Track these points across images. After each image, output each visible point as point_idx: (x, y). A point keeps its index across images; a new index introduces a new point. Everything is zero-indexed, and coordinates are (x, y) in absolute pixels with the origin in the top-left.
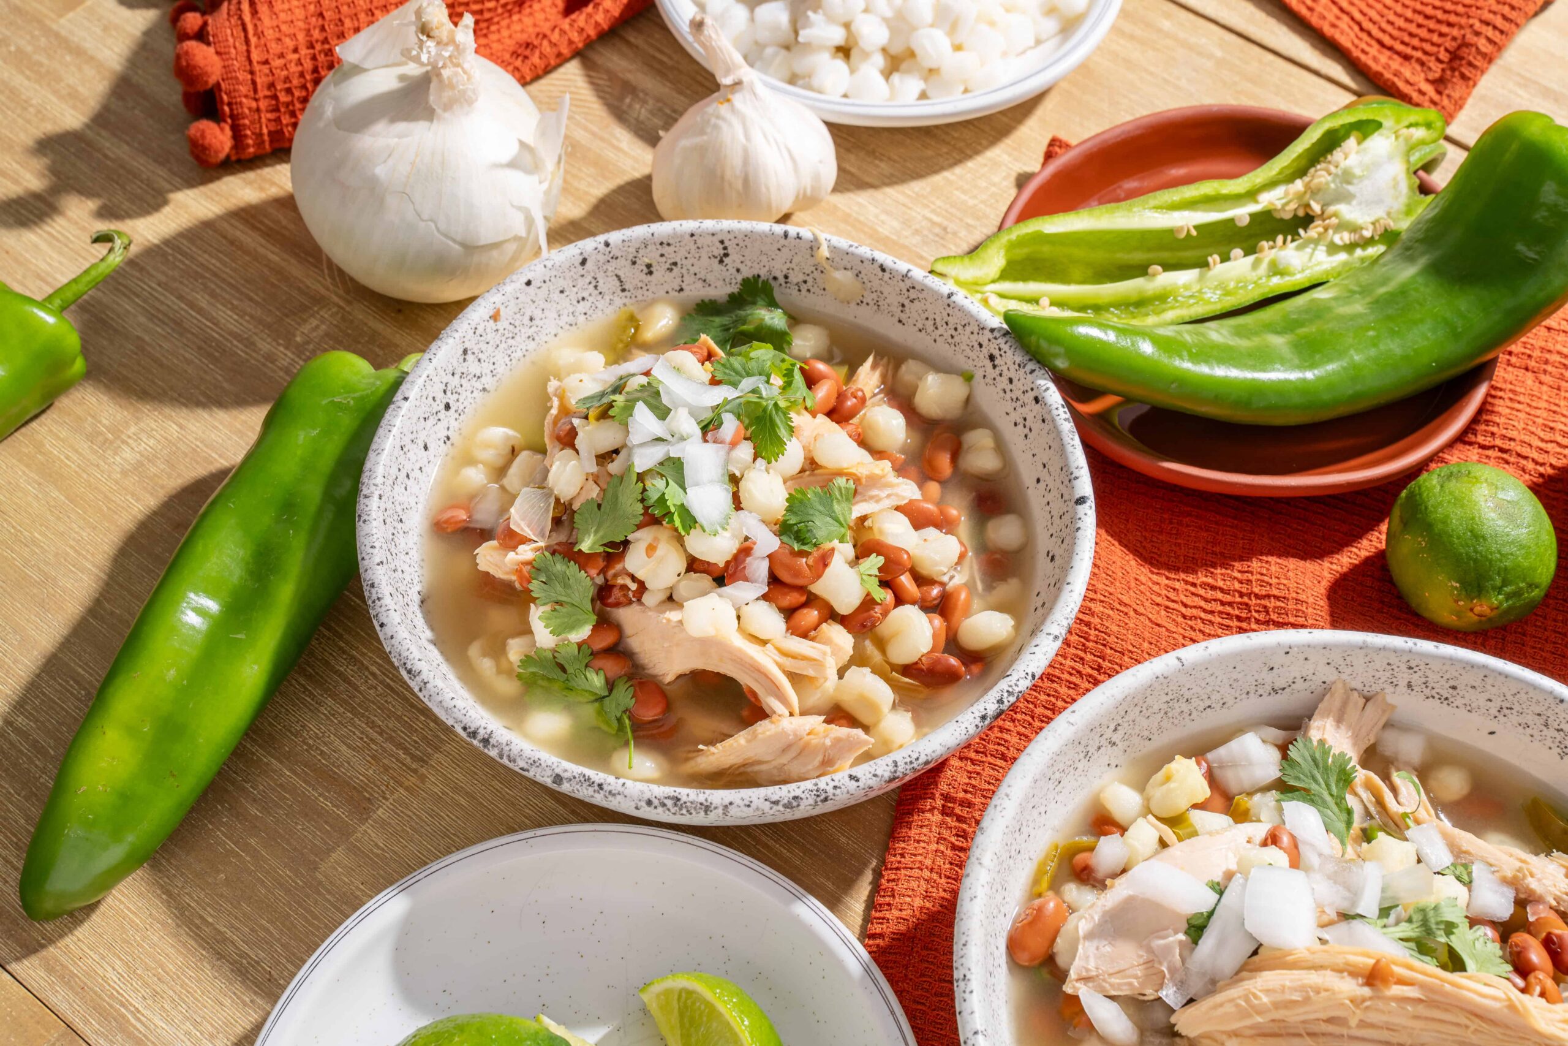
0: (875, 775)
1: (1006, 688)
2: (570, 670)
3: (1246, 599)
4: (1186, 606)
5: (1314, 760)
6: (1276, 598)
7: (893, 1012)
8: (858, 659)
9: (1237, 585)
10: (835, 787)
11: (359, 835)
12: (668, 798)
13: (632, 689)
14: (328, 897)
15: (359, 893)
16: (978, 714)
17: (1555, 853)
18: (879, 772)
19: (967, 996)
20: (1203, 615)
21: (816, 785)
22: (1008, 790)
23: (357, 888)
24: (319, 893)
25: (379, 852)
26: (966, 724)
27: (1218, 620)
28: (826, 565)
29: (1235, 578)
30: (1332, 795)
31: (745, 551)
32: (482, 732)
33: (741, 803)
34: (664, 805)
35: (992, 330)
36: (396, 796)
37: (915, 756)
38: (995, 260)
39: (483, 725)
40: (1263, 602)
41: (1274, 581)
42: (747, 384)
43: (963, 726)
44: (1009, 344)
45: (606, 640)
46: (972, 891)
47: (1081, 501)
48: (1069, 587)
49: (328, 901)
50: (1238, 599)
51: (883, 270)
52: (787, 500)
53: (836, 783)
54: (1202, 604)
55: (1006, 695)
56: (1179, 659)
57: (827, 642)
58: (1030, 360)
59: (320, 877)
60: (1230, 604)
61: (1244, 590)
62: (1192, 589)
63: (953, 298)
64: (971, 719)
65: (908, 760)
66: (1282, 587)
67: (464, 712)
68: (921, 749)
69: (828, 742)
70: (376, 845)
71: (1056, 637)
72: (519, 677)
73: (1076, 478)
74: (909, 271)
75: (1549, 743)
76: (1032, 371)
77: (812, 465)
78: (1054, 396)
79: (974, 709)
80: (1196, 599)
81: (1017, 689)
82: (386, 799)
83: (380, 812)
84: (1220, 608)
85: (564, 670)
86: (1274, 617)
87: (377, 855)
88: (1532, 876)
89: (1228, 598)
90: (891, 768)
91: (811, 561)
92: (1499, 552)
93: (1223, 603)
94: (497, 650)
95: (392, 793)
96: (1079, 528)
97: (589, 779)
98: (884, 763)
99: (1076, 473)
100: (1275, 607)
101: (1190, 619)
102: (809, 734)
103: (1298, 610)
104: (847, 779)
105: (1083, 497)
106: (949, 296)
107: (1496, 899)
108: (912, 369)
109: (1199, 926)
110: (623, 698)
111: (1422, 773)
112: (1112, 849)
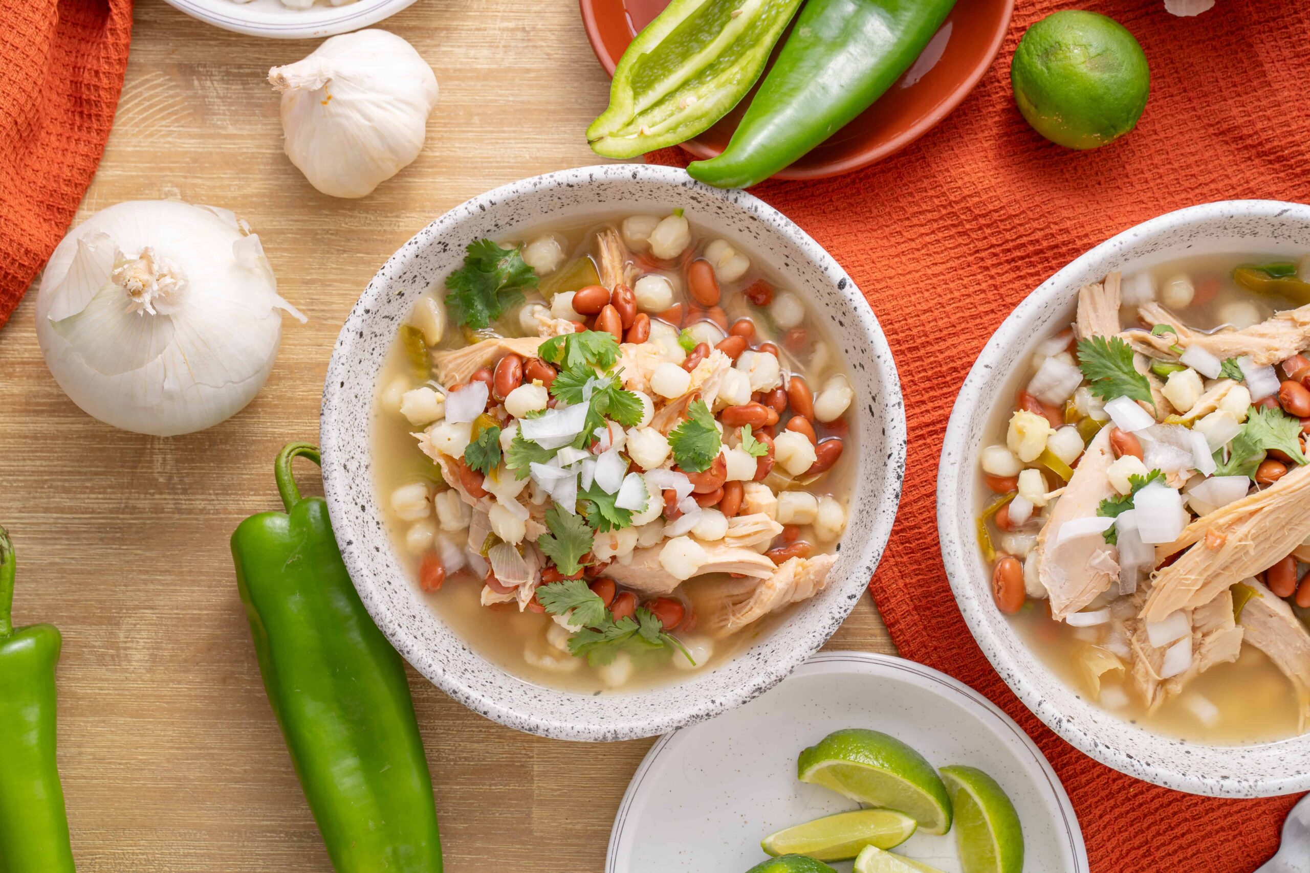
0: (862, 585)
1: (896, 465)
2: (604, 630)
3: (949, 209)
4: (913, 240)
5: (1098, 353)
6: (970, 196)
7: (957, 690)
8: (778, 493)
9: (936, 201)
10: (845, 611)
11: (537, 792)
12: (754, 692)
13: (654, 616)
14: (554, 842)
15: (569, 826)
16: (892, 497)
17: (1278, 313)
18: (864, 581)
20: (927, 239)
21: (833, 618)
22: (949, 538)
23: (566, 824)
24: (548, 844)
25: (558, 792)
26: (891, 509)
27: (940, 235)
28: (724, 466)
29: (932, 196)
30: (1125, 373)
31: (668, 495)
33: (798, 662)
34: (754, 697)
35: (684, 184)
36: (536, 751)
37: (876, 554)
38: (627, 97)
40: (963, 205)
41: (960, 183)
42: (587, 390)
43: (890, 512)
44: (704, 188)
45: (610, 590)
46: (975, 619)
47: (842, 285)
48: (882, 359)
49: (556, 845)
50: (944, 212)
51: (572, 186)
52: (669, 444)
53: (844, 608)
54: (922, 230)
55: (899, 470)
56: (987, 366)
57: (758, 509)
58: (728, 191)
59: (538, 834)
60: (941, 218)
61: (944, 203)
62: (907, 223)
63: (638, 177)
64: (891, 504)
65: (874, 560)
66: (968, 185)
68: (876, 548)
69: (812, 577)
70: (553, 790)
71: (899, 404)
72: (574, 655)
73: (826, 269)
74: (591, 176)
76: (736, 200)
77: (660, 403)
78: (766, 210)
79: (887, 495)
80: (916, 229)
81: (902, 460)
82: (532, 757)
83: (536, 768)
84: (935, 226)
85: (599, 631)
86: (977, 212)
87: (559, 796)
88: (1277, 350)
89: (936, 215)
90: (868, 573)
91: (714, 472)
93: (935, 221)
94: (544, 647)
95: (532, 751)
96: (855, 308)
97: (698, 716)
98: (862, 573)
99: (824, 265)
100: (974, 205)
101: (923, 248)
102: (795, 576)
103: (991, 198)
104: (848, 600)
105: (841, 282)
106: (634, 176)
107: (1267, 385)
108: (635, 230)
109: (1111, 536)
110: (652, 625)
111: (1160, 299)
112: (1019, 509)
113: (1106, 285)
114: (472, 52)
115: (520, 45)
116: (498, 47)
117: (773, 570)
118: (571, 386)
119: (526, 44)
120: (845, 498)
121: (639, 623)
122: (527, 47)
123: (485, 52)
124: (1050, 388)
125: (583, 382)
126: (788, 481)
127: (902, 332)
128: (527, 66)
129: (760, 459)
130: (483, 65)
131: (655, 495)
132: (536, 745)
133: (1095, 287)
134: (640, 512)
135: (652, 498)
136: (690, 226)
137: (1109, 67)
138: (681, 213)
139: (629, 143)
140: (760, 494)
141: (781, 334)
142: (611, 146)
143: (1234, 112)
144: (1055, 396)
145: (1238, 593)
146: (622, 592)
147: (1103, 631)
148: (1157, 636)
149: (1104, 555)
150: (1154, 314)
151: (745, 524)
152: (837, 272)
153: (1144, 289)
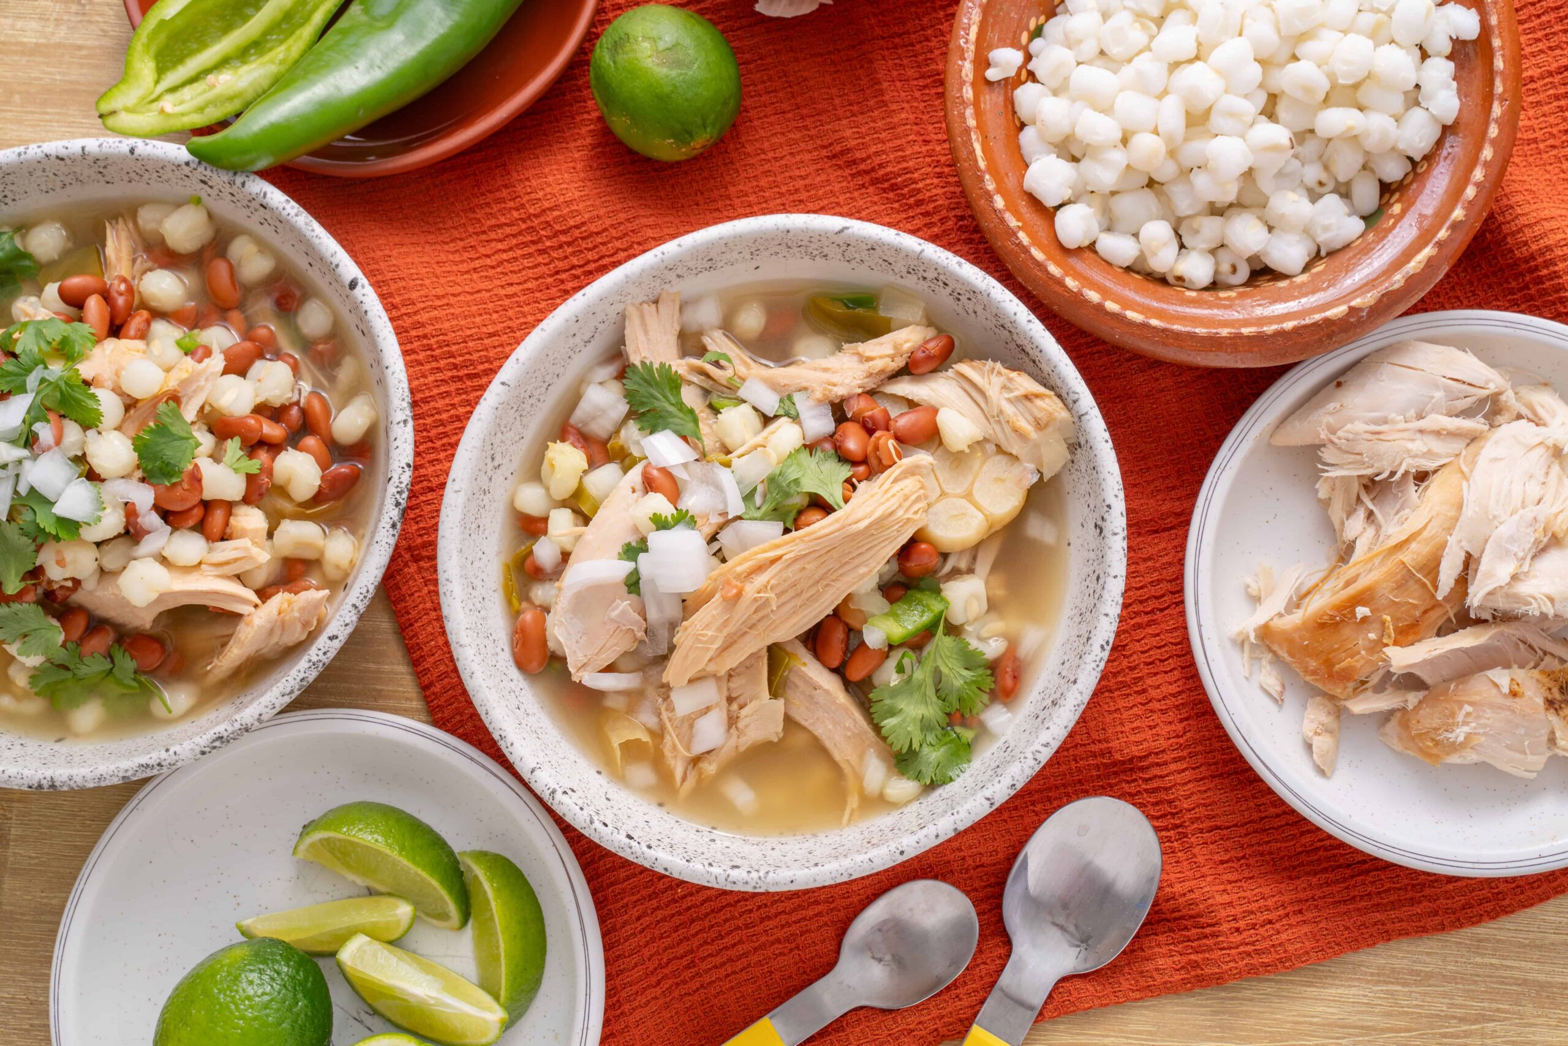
0: (346, 625)
1: (395, 490)
2: (72, 667)
3: (529, 223)
4: (488, 256)
5: (646, 381)
6: (551, 209)
8: (274, 521)
9: (516, 214)
10: (325, 653)
11: (11, 859)
12: (214, 741)
13: (127, 654)
14: (26, 918)
15: (45, 901)
16: (388, 526)
17: (846, 346)
18: (348, 621)
19: (511, 749)
20: (505, 256)
21: (310, 661)
22: (446, 576)
23: (41, 897)
24: (17, 920)
25: (36, 861)
26: (385, 540)
27: (519, 252)
28: (199, 481)
29: (511, 208)
30: (672, 404)
31: (130, 511)
32: (44, 782)
33: (268, 710)
34: (215, 748)
35: (187, 164)
36: (15, 812)
37: (364, 591)
38: (144, 67)
39: (41, 777)
40: (542, 219)
41: (541, 194)
42: (32, 381)
43: (383, 543)
44: (209, 169)
45: (79, 624)
46: (468, 670)
47: (353, 285)
48: (390, 371)
49: (26, 921)
50: (523, 226)
51: (62, 159)
52: (135, 450)
53: (324, 650)
54: (500, 246)
55: (398, 496)
56: (503, 384)
57: (243, 534)
58: (235, 174)
59: (8, 908)
60: (520, 233)
61: (523, 216)
62: (484, 237)
63: (137, 152)
64: (386, 534)
65: (362, 597)
66: (549, 197)
67: (19, 776)
68: (365, 582)
69: (297, 614)
70: (30, 857)
71: (405, 422)
72: (36, 694)
73: (337, 266)
74: (83, 148)
75: (798, 255)
76: (243, 184)
77: (130, 404)
78: (276, 197)
79: (382, 524)
80: (493, 244)
81: (403, 485)
82: (10, 819)
83: (13, 831)
84: (514, 242)
85: (67, 668)
86: (557, 227)
87: (37, 864)
88: (835, 385)
89: (514, 229)
90: (354, 611)
91: (186, 486)
92: (687, 100)
93: (514, 236)
94: (5, 684)
95: (11, 811)
96: (366, 312)
97: (148, 765)
98: (346, 612)
99: (335, 261)
100: (554, 219)
101: (498, 266)
102: (279, 614)
103: (572, 212)
104: (328, 642)
105: (352, 281)
106: (132, 151)
107: (820, 424)
108: (147, 217)
109: (633, 583)
110: (127, 664)
111: (727, 326)
112: (545, 552)
113: (660, 305)
114: (19, 24)
115: (74, 19)
116: (48, 19)
117: (256, 606)
118: (16, 375)
119: (80, 18)
120: (361, 532)
121: (113, 662)
122: (81, 21)
123: (34, 25)
124: (594, 418)
125: (29, 371)
126: (288, 507)
127: (461, 355)
128: (80, 42)
129: (250, 478)
130: (30, 39)
131: (114, 507)
132: (15, 805)
133: (645, 306)
134: (89, 524)
135: (108, 511)
136: (210, 216)
137: (678, 63)
138: (198, 201)
139: (147, 120)
140: (251, 519)
141: (307, 345)
142: (124, 120)
143: (847, 133)
144: (600, 428)
145: (775, 654)
146: (97, 624)
147: (634, 697)
148: (684, 702)
149: (624, 605)
150: (717, 343)
151: (226, 551)
152: (349, 269)
153: (707, 314)
